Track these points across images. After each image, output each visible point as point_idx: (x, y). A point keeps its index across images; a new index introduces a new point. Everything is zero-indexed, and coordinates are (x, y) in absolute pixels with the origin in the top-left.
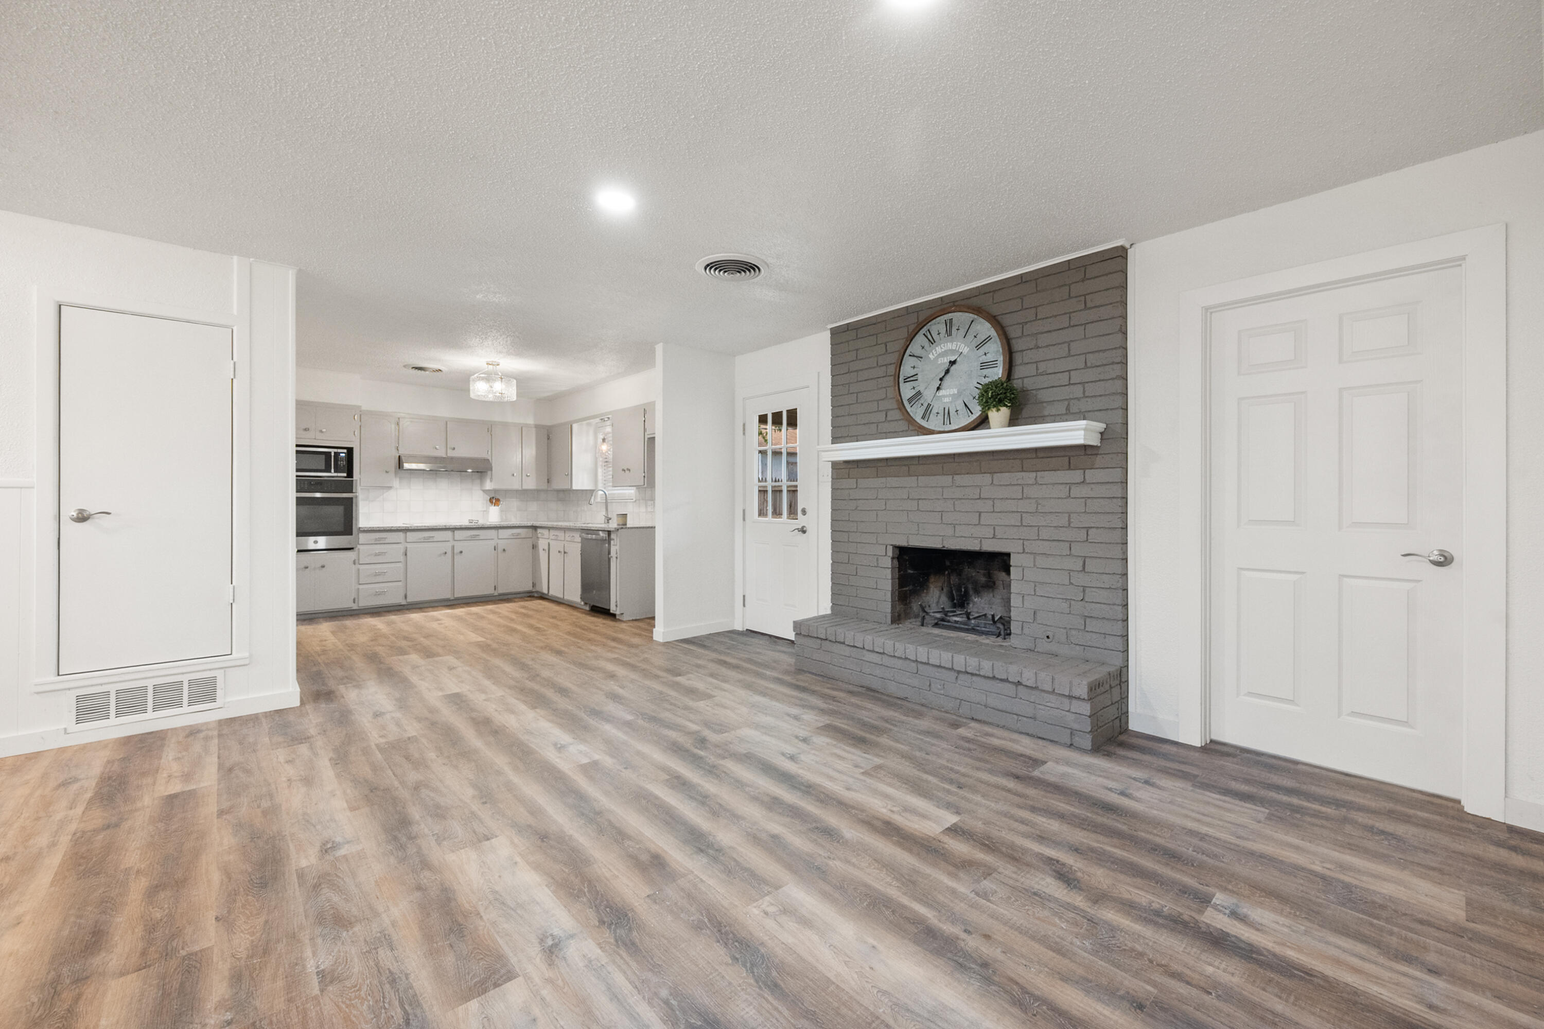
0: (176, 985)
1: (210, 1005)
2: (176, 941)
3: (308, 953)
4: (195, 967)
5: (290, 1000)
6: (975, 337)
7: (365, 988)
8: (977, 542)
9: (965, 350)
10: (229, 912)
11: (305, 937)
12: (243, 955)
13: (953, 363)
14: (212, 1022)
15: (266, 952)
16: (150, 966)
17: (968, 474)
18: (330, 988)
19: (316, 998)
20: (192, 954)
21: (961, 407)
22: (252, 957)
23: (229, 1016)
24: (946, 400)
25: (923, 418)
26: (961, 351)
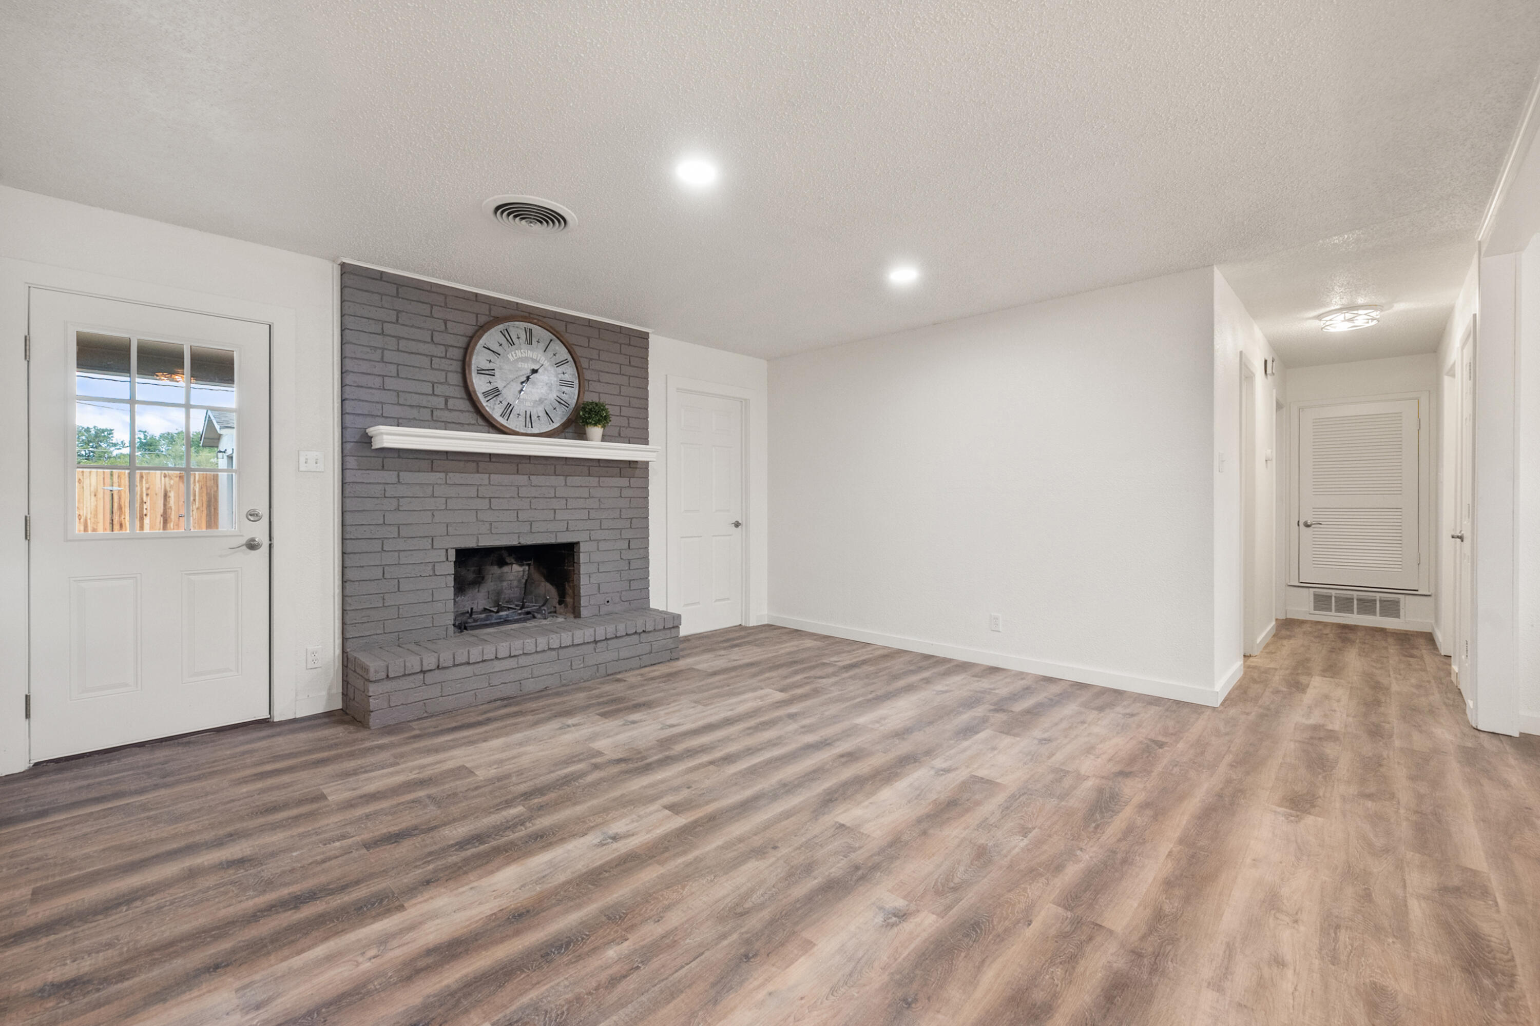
0: (1088, 894)
1: (1082, 865)
2: (1066, 930)
3: (1017, 850)
4: (1071, 896)
5: (1050, 836)
6: (554, 355)
7: (1019, 815)
8: (553, 536)
9: (546, 364)
10: (1018, 922)
11: (1005, 862)
12: (1043, 880)
13: (534, 371)
14: (1087, 856)
15: (1032, 870)
16: (1093, 923)
17: (543, 475)
18: (1030, 826)
19: (1040, 828)
20: (1066, 908)
21: (542, 414)
22: (1041, 874)
23: (1078, 852)
24: (528, 404)
25: (502, 415)
26: (542, 363)
